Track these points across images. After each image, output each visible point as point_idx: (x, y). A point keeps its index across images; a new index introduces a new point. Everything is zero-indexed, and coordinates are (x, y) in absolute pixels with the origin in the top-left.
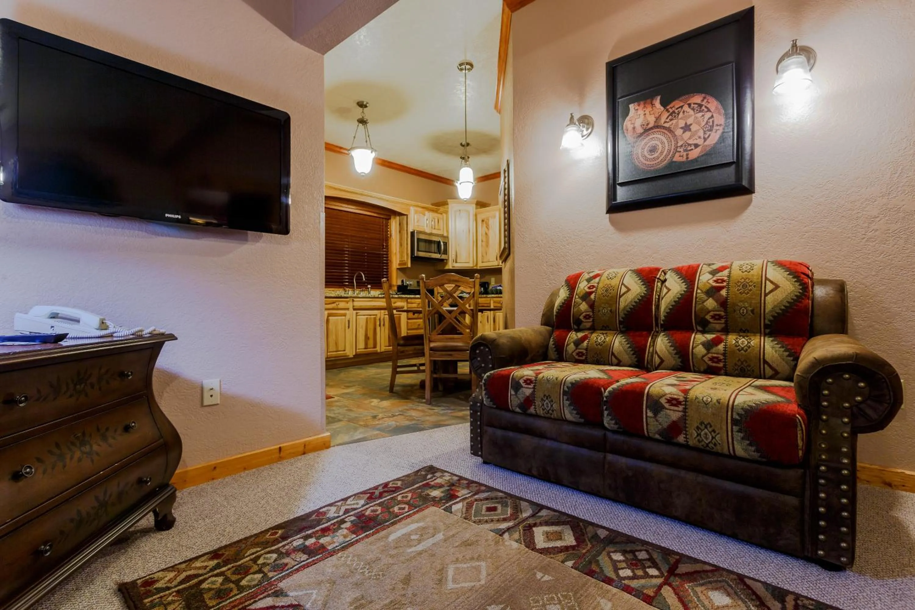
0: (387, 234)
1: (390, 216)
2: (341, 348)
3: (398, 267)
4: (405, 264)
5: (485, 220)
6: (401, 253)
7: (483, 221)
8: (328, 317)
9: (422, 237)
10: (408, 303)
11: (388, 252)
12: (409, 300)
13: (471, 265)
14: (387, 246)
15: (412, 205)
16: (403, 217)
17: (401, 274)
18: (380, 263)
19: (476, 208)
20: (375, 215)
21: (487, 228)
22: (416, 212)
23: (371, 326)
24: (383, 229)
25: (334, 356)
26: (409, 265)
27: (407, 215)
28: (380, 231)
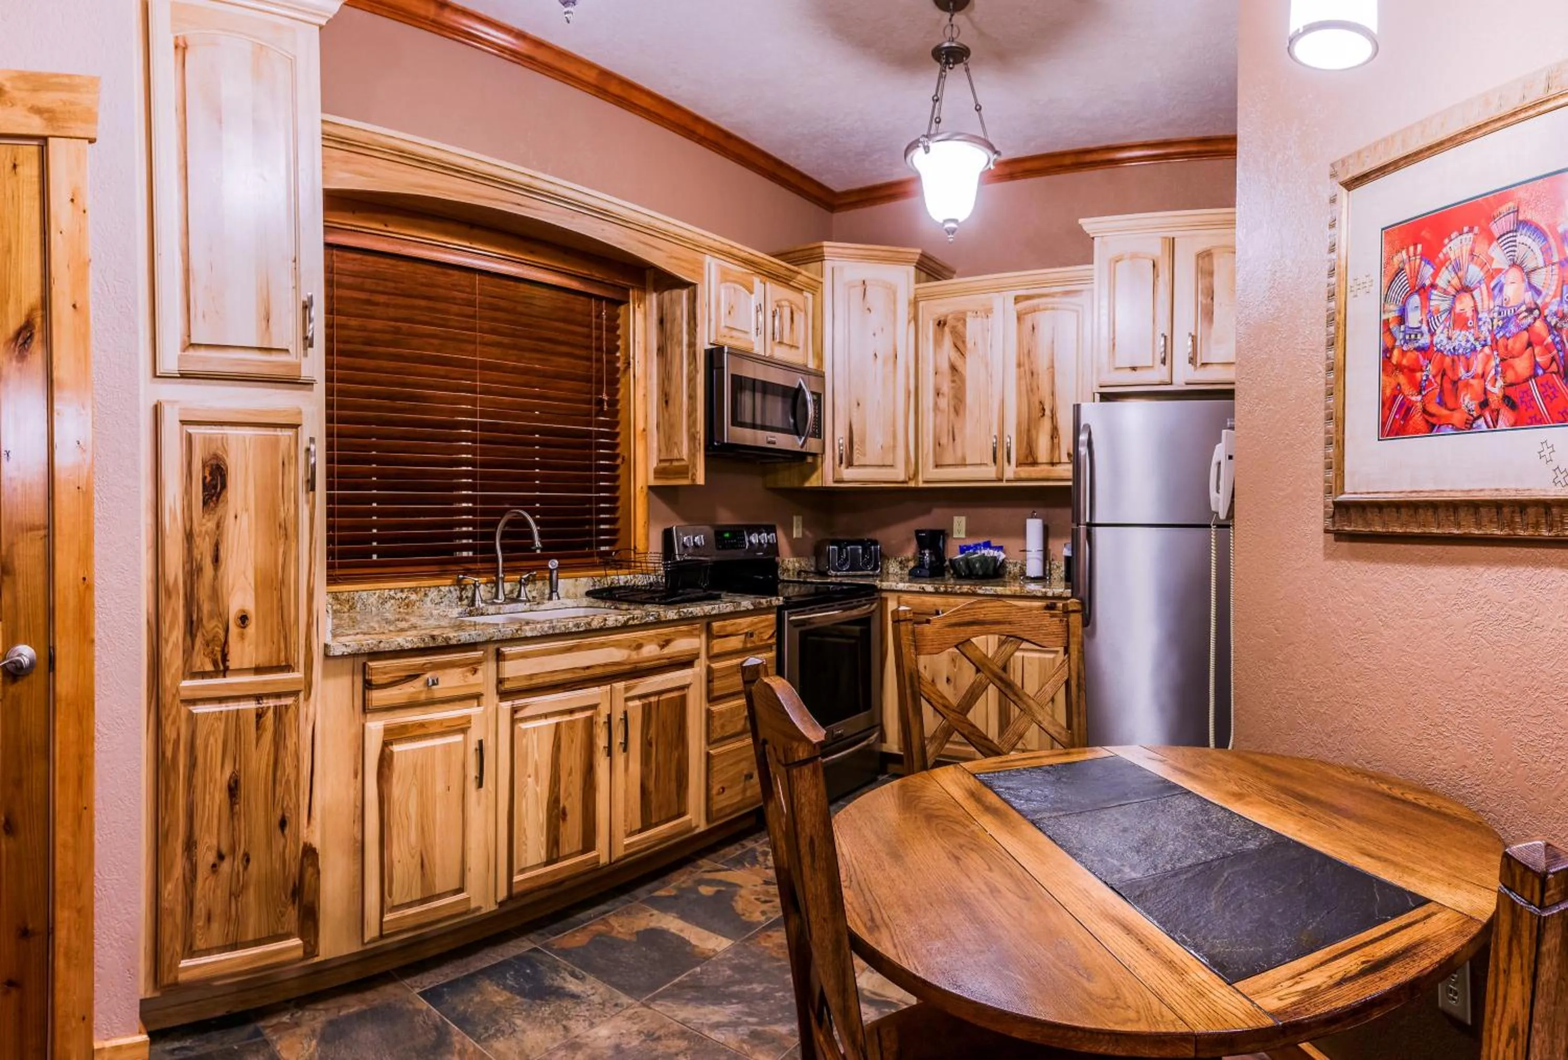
0: (612, 361)
1: (625, 290)
2: (444, 879)
3: (652, 482)
4: (683, 472)
5: (950, 322)
6: (667, 430)
7: (941, 324)
8: (386, 744)
9: (751, 371)
10: (711, 636)
11: (615, 424)
12: (716, 625)
13: (902, 477)
14: (613, 403)
15: (710, 249)
16: (676, 292)
17: (663, 508)
18: (588, 468)
19: (918, 281)
20: (574, 285)
21: (960, 347)
22: (725, 277)
23: (573, 760)
24: (599, 338)
25: (411, 923)
26: (701, 480)
27: (695, 285)
28: (589, 348)
